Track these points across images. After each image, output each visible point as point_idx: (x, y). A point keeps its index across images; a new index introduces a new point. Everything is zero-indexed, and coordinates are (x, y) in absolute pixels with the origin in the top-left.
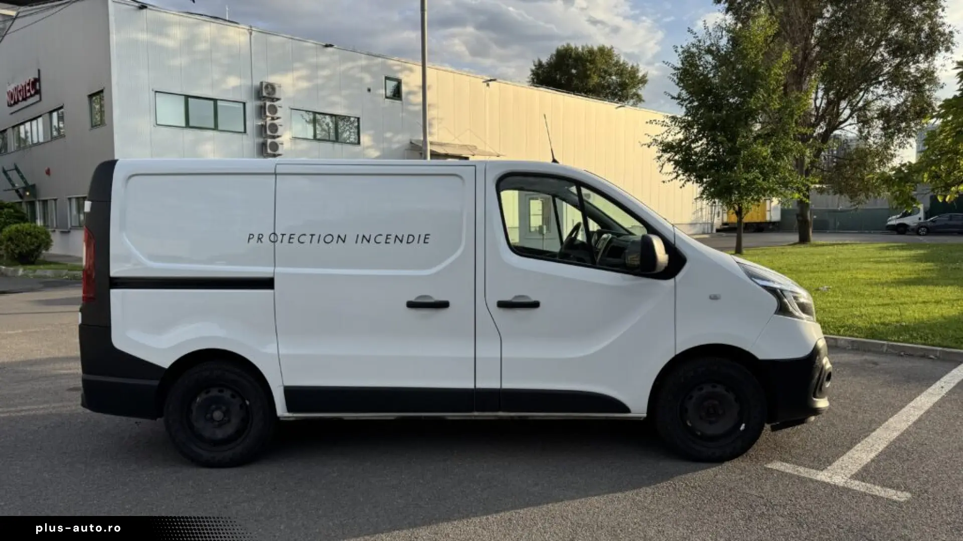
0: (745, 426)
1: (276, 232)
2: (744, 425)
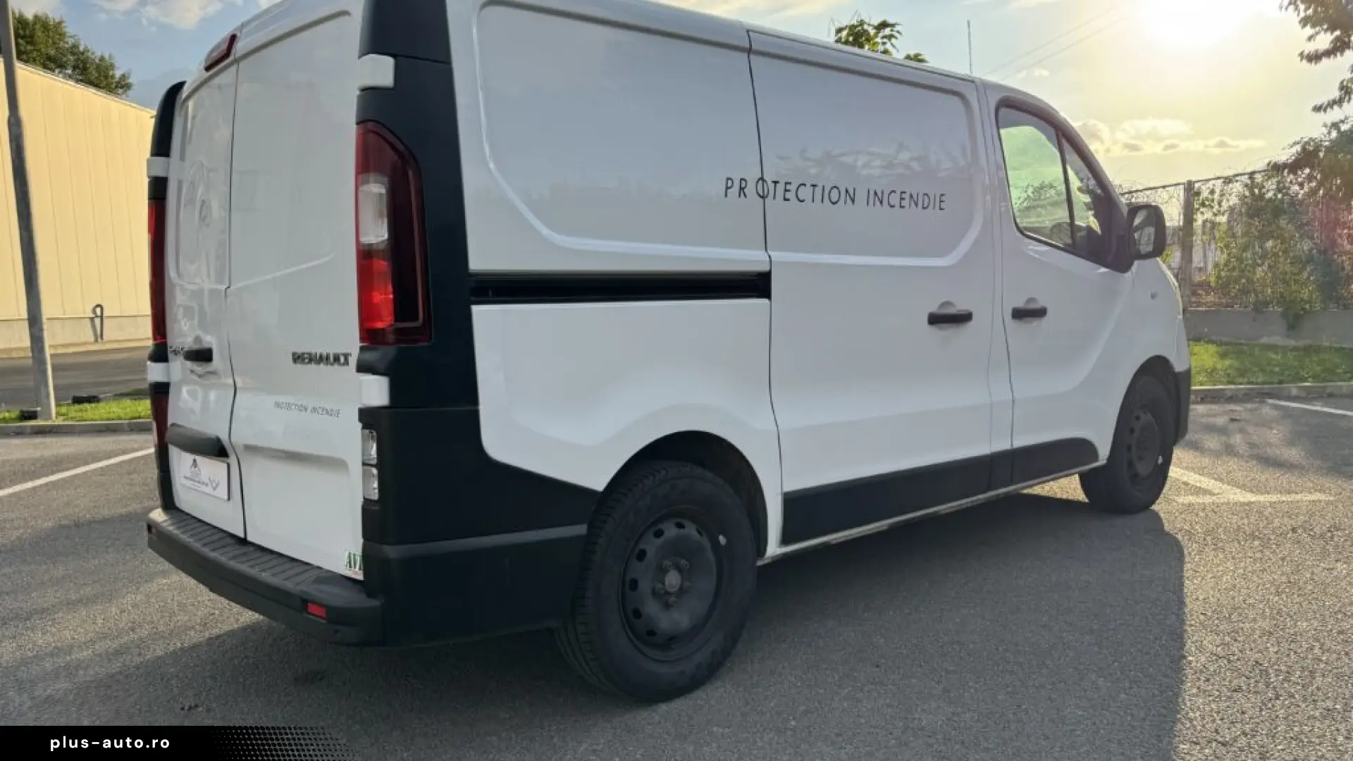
0: (1163, 458)
1: (765, 178)
2: (1160, 457)
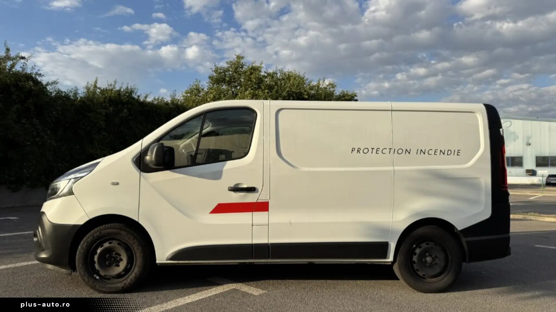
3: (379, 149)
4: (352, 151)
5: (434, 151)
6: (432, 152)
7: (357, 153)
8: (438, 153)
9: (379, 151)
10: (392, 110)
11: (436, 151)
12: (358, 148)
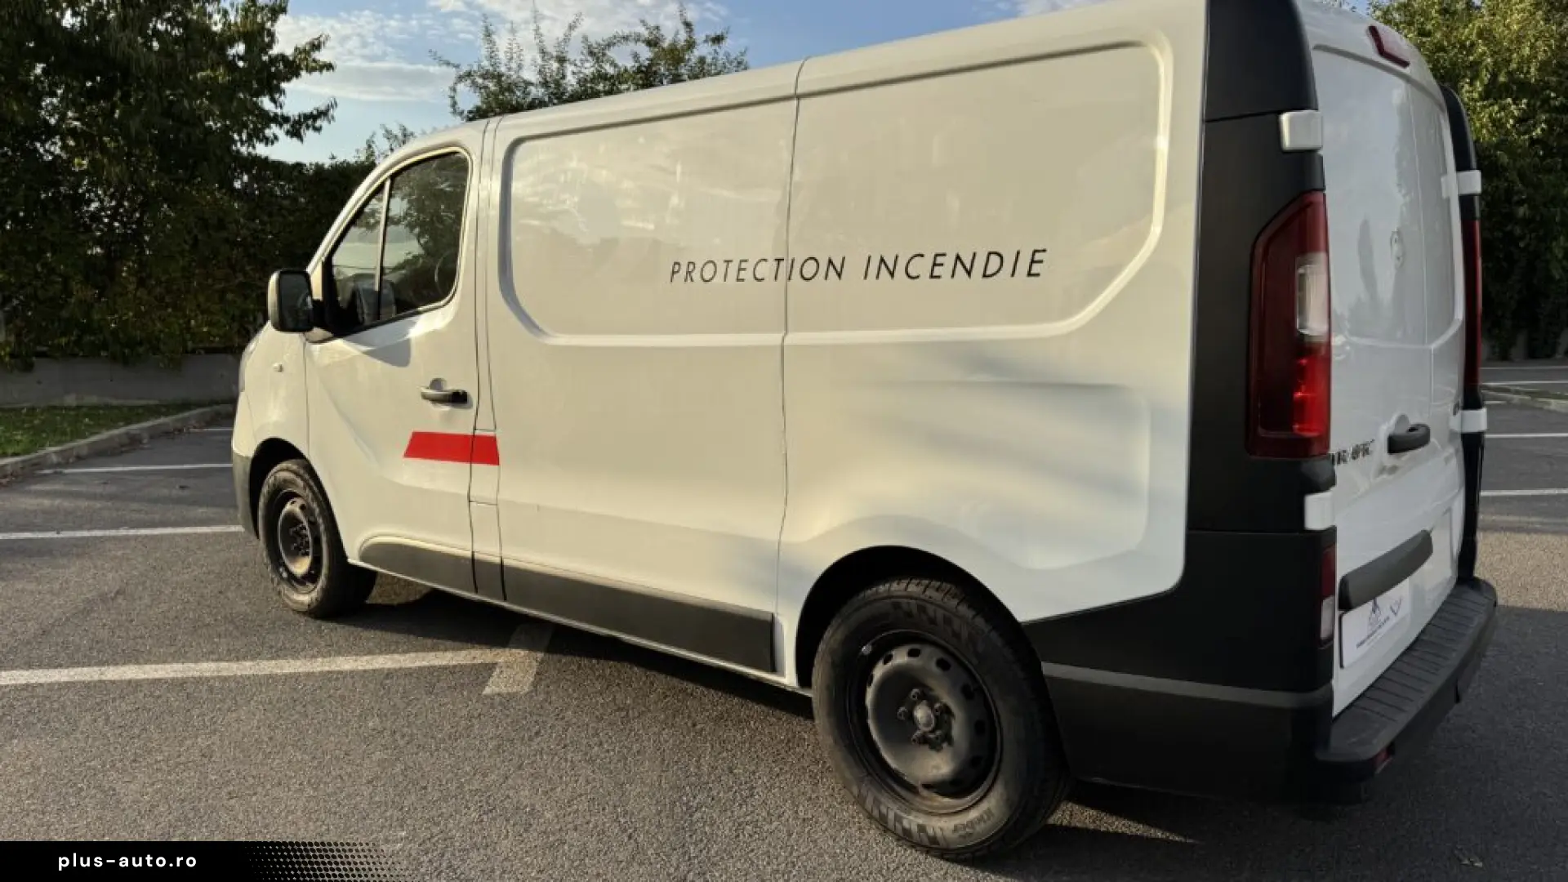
3: (746, 261)
4: (673, 273)
5: (928, 261)
6: (921, 267)
7: (686, 280)
8: (944, 271)
9: (744, 269)
10: (799, 97)
11: (939, 260)
12: (689, 263)
